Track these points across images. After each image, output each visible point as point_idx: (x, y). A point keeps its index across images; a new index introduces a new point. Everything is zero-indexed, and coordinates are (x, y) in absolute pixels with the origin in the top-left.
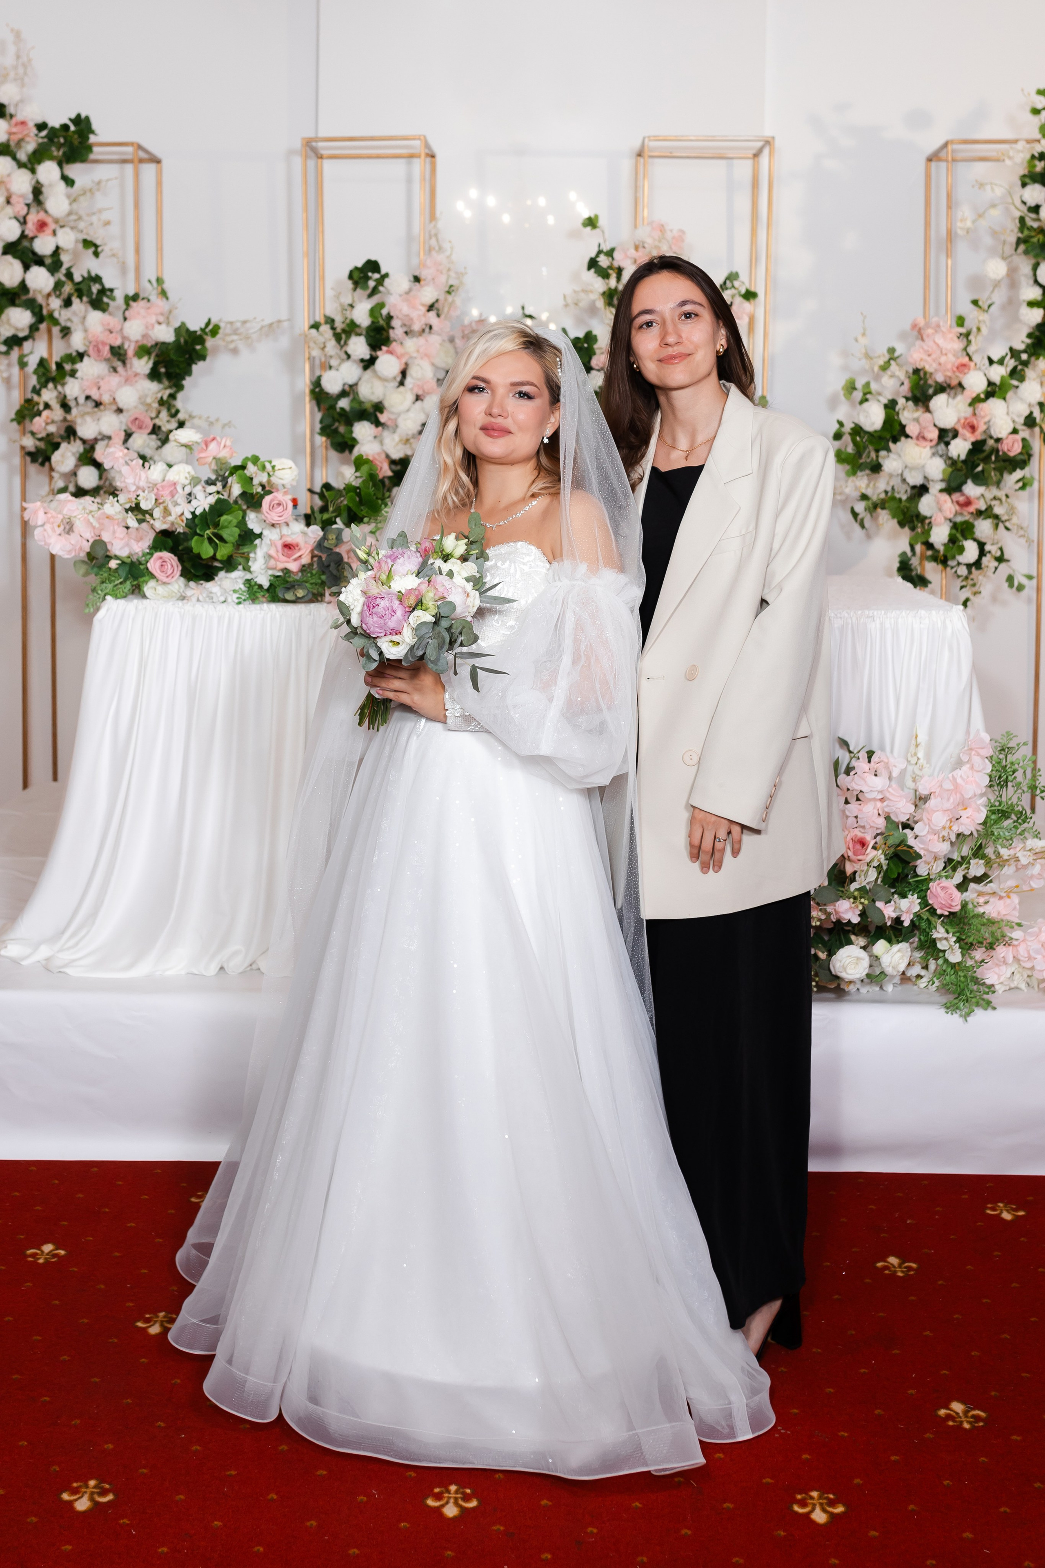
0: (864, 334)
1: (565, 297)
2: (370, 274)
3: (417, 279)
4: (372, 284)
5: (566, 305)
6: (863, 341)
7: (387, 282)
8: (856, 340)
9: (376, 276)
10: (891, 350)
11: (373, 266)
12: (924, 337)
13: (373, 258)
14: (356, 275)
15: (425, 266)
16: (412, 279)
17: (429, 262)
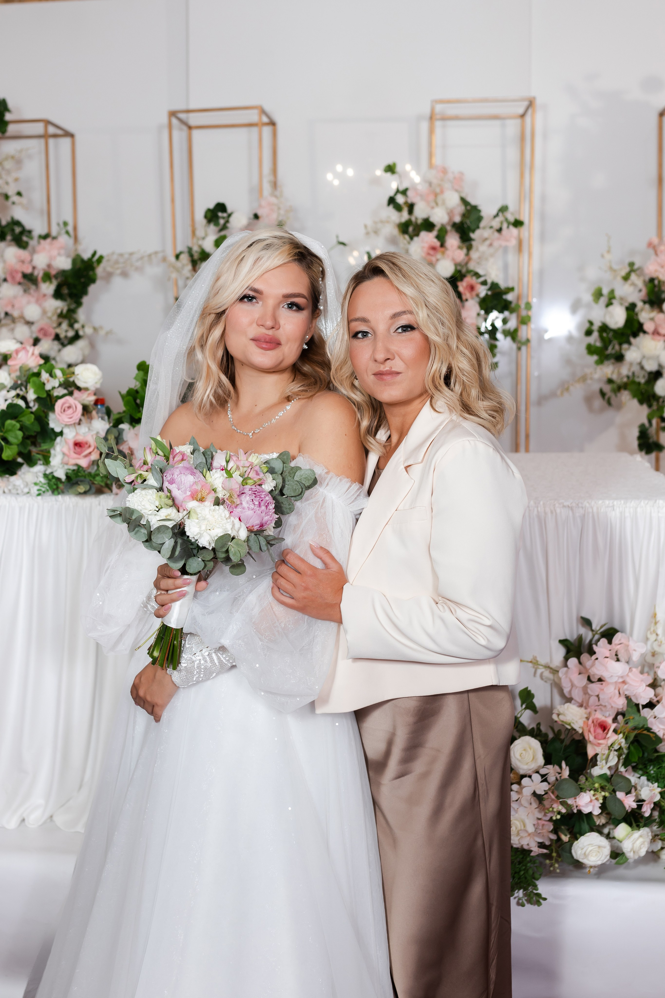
0: (609, 251)
1: (366, 226)
2: (220, 214)
3: (256, 217)
4: (222, 222)
5: (367, 234)
6: (608, 257)
7: (232, 219)
8: (603, 256)
9: (225, 215)
10: (631, 264)
11: (221, 207)
12: (659, 252)
13: (221, 201)
14: (209, 215)
15: (260, 206)
16: (252, 216)
17: (263, 203)
